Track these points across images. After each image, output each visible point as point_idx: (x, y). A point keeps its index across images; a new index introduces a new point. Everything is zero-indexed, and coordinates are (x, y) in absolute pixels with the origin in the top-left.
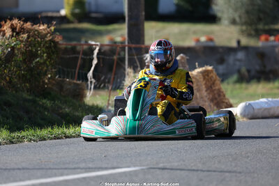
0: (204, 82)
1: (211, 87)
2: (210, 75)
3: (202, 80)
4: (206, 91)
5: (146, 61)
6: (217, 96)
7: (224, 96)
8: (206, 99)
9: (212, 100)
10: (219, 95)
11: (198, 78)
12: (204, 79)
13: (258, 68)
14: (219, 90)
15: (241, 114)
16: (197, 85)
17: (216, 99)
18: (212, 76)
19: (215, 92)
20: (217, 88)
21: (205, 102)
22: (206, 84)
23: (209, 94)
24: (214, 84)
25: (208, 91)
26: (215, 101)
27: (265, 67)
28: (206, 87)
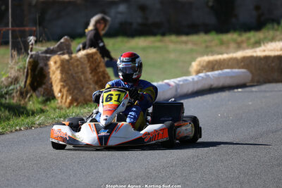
0: (89, 65)
1: (96, 69)
2: (94, 58)
3: (86, 62)
4: (91, 73)
5: (30, 43)
6: (101, 78)
7: (109, 77)
8: (91, 82)
9: (96, 83)
10: (104, 77)
11: (82, 60)
12: (89, 61)
14: (104, 72)
16: (82, 68)
17: (101, 81)
18: (97, 59)
19: (100, 74)
20: (101, 70)
21: (90, 84)
22: (90, 66)
23: (93, 76)
24: (98, 66)
25: (93, 74)
26: (100, 84)
28: (90, 69)
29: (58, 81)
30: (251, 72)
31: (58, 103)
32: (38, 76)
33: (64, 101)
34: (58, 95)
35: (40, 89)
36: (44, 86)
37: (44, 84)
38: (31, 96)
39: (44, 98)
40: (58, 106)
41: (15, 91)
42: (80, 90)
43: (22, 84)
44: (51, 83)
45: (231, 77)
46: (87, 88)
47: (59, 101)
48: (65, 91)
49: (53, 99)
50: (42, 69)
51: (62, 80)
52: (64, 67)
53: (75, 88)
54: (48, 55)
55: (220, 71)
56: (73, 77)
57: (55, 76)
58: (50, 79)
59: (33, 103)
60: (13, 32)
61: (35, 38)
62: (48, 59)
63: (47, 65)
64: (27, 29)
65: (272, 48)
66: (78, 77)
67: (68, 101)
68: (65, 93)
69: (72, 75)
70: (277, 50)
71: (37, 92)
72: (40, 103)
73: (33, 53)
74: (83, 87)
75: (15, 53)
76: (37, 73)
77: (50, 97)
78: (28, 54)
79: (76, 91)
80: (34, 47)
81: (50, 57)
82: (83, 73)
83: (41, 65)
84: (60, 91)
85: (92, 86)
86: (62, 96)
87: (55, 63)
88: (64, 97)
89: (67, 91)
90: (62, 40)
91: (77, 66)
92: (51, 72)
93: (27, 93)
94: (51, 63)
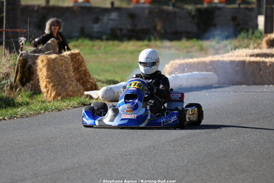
1: (78, 68)
2: (77, 58)
3: (70, 62)
4: (74, 72)
5: (21, 43)
6: (83, 76)
7: (90, 76)
8: (73, 79)
9: (78, 80)
10: (85, 76)
12: (72, 59)
13: (129, 27)
14: (85, 71)
15: (102, 97)
17: (82, 79)
19: (82, 73)
20: (83, 69)
21: (73, 81)
22: (73, 65)
23: (76, 74)
24: (80, 65)
25: (76, 72)
26: (81, 81)
27: (135, 26)
28: (73, 68)
29: (44, 78)
30: (217, 75)
31: (43, 97)
32: (27, 73)
33: (49, 95)
34: (43, 90)
35: (28, 84)
36: (31, 82)
37: (32, 80)
38: (20, 89)
39: (31, 92)
40: (43, 99)
41: (6, 85)
42: (64, 86)
43: (13, 80)
44: (38, 79)
45: (199, 79)
46: (70, 85)
47: (45, 95)
48: (50, 86)
49: (39, 93)
50: (30, 66)
51: (48, 77)
52: (51, 65)
53: (59, 85)
54: (36, 55)
55: (189, 73)
56: (58, 75)
57: (42, 73)
58: (38, 75)
59: (22, 96)
60: (7, 33)
61: (25, 39)
62: (36, 58)
63: (35, 63)
64: (18, 30)
65: (239, 54)
66: (62, 74)
67: (53, 95)
68: (50, 88)
69: (57, 72)
70: (243, 56)
71: (25, 87)
72: (27, 96)
73: (23, 52)
74: (66, 84)
75: (7, 52)
76: (25, 70)
77: (36, 91)
78: (19, 53)
79: (59, 87)
80: (24, 47)
81: (38, 56)
82: (67, 71)
83: (30, 63)
84: (46, 87)
85: (74, 83)
86: (48, 92)
87: (42, 61)
88: (49, 92)
89: (52, 87)
90: (49, 42)
91: (62, 65)
92: (39, 70)
93: (16, 88)
94: (39, 61)
